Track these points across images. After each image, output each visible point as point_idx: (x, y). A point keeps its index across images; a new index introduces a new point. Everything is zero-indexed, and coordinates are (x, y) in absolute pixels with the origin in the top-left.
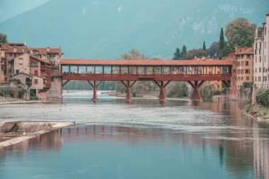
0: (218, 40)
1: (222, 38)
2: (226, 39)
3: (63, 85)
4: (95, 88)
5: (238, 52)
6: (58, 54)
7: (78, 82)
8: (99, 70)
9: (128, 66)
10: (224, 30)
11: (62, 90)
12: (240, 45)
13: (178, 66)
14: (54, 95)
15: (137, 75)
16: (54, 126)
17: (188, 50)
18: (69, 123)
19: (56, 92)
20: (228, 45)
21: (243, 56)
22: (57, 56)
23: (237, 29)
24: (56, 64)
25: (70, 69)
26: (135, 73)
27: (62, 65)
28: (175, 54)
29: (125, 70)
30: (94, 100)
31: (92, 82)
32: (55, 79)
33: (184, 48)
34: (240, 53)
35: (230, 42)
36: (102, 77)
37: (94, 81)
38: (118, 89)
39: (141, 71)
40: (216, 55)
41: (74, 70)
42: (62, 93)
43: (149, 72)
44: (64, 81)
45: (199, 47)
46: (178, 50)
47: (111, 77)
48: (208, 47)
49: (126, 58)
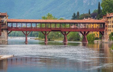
0: (97, 9)
1: (99, 8)
2: (101, 8)
3: (8, 34)
4: (26, 35)
5: (108, 15)
6: (5, 16)
7: (17, 32)
9: (46, 23)
10: (101, 3)
11: (7, 36)
12: (109, 11)
13: (75, 23)
14: (3, 39)
15: (51, 28)
16: (2, 57)
17: (80, 14)
18: (11, 56)
20: (103, 11)
21: (111, 18)
22: (5, 17)
23: (107, 2)
24: (4, 22)
25: (12, 25)
26: (49, 27)
27: (8, 22)
28: (73, 16)
29: (44, 26)
30: (26, 42)
31: (25, 32)
32: (3, 30)
33: (78, 13)
34: (110, 16)
35: (103, 10)
36: (31, 29)
37: (27, 31)
38: (40, 36)
39: (53, 26)
40: (96, 17)
41: (14, 25)
42: (7, 38)
43: (58, 26)
44: (9, 31)
45: (86, 12)
46: (74, 14)
47: (36, 29)
48: (91, 13)
49: (44, 18)
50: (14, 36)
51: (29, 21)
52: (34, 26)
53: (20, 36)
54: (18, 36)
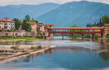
0: (99, 22)
1: (100, 21)
2: (102, 21)
4: (63, 36)
5: (105, 25)
6: (52, 26)
7: (58, 34)
8: (64, 30)
9: (73, 29)
10: (101, 19)
12: (106, 23)
13: (88, 29)
14: (51, 38)
15: (75, 32)
16: (51, 47)
17: (90, 24)
18: (55, 46)
19: (52, 37)
20: (102, 23)
21: (107, 26)
23: (105, 18)
27: (53, 29)
28: (87, 26)
29: (72, 31)
30: (63, 39)
31: (62, 34)
32: (51, 33)
33: (89, 24)
36: (65, 33)
37: (63, 34)
38: (70, 36)
39: (76, 31)
40: (99, 26)
41: (57, 31)
43: (79, 31)
44: (54, 34)
45: (94, 24)
46: (88, 24)
47: (68, 33)
48: (96, 24)
49: (72, 27)
50: (57, 36)
51: (64, 28)
52: (67, 31)
53: (60, 36)
54: (58, 36)
